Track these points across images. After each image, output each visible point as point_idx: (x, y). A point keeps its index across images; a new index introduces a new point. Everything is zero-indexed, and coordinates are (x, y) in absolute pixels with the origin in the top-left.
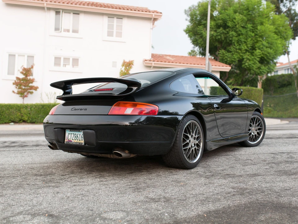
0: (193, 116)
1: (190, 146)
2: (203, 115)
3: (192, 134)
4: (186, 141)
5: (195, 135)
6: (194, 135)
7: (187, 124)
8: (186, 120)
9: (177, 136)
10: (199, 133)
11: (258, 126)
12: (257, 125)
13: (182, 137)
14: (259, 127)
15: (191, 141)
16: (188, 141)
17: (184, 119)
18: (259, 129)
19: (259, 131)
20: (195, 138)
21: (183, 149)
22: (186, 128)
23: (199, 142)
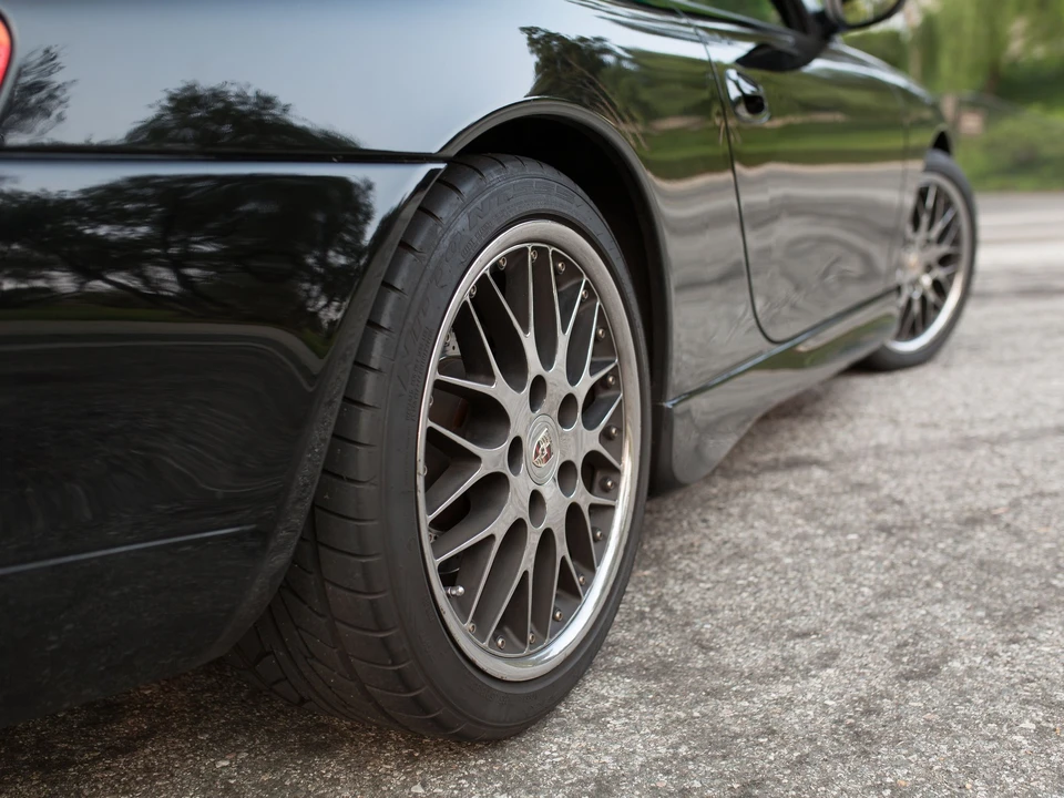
0: (549, 172)
1: (514, 506)
2: (648, 178)
3: (534, 366)
4: (477, 459)
5: (573, 376)
6: (557, 375)
7: (481, 266)
8: (462, 223)
9: (354, 384)
10: (607, 345)
11: (941, 239)
12: (935, 233)
13: (424, 423)
14: (944, 249)
15: (529, 447)
16: (491, 458)
17: (444, 213)
18: (945, 261)
19: (940, 273)
20: (569, 400)
21: (433, 564)
22: (464, 307)
23: (606, 436)
